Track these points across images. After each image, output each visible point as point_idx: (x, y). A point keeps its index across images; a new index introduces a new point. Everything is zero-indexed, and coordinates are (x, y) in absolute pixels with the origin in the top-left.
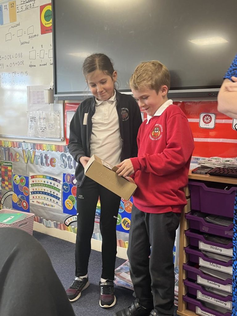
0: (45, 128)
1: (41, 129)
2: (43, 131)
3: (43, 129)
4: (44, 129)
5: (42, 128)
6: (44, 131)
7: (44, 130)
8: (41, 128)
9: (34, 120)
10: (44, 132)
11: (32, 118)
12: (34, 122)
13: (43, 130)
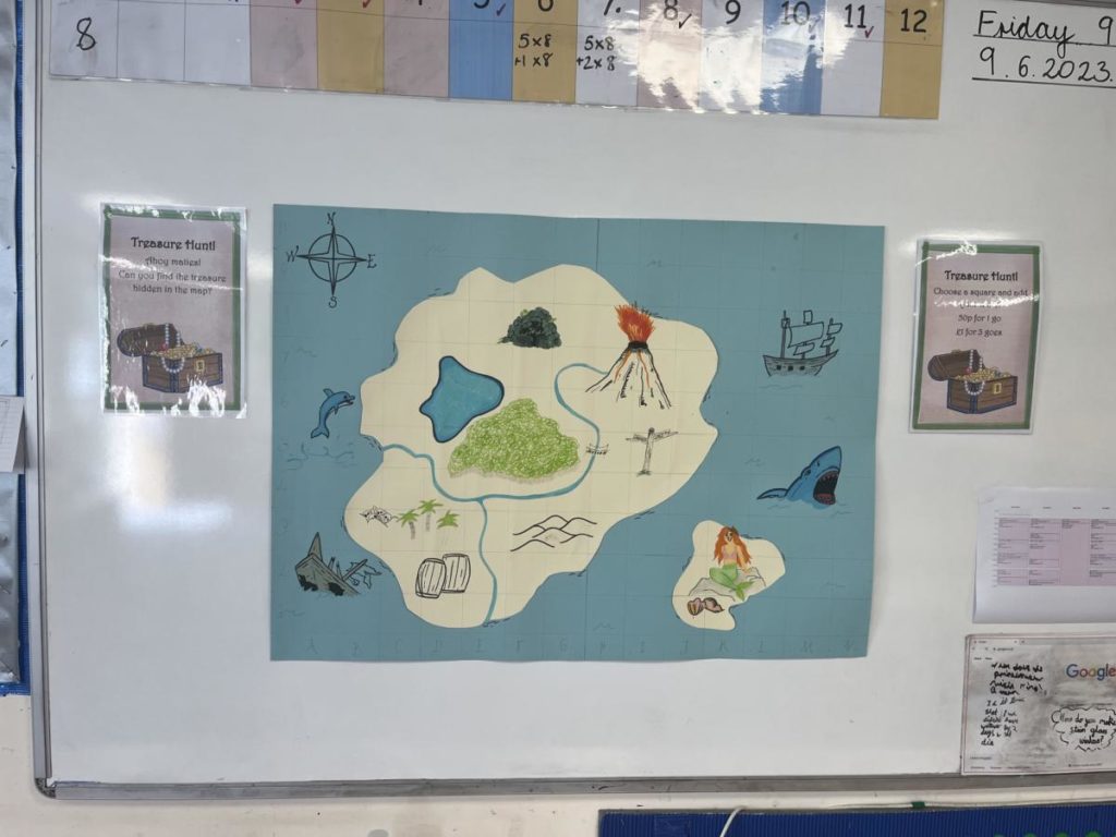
0: (1108, 723)
1: (1083, 730)
2: (1086, 742)
3: (1091, 726)
4: (1102, 727)
5: (1088, 722)
6: (1098, 736)
7: (1105, 732)
8: (1081, 725)
9: (1024, 681)
10: (1098, 741)
11: (1011, 670)
12: (1023, 693)
13: (1094, 731)
